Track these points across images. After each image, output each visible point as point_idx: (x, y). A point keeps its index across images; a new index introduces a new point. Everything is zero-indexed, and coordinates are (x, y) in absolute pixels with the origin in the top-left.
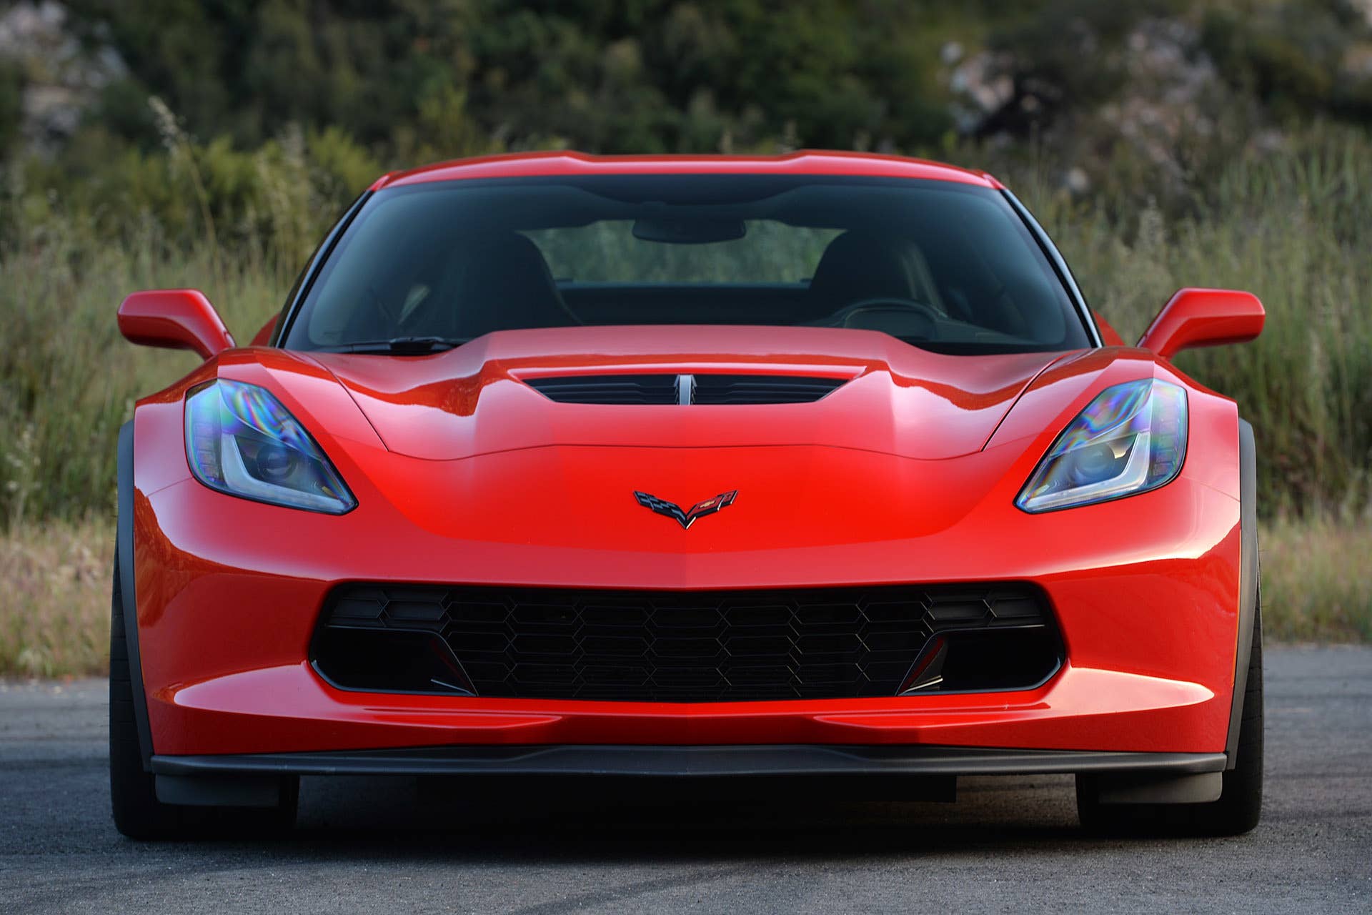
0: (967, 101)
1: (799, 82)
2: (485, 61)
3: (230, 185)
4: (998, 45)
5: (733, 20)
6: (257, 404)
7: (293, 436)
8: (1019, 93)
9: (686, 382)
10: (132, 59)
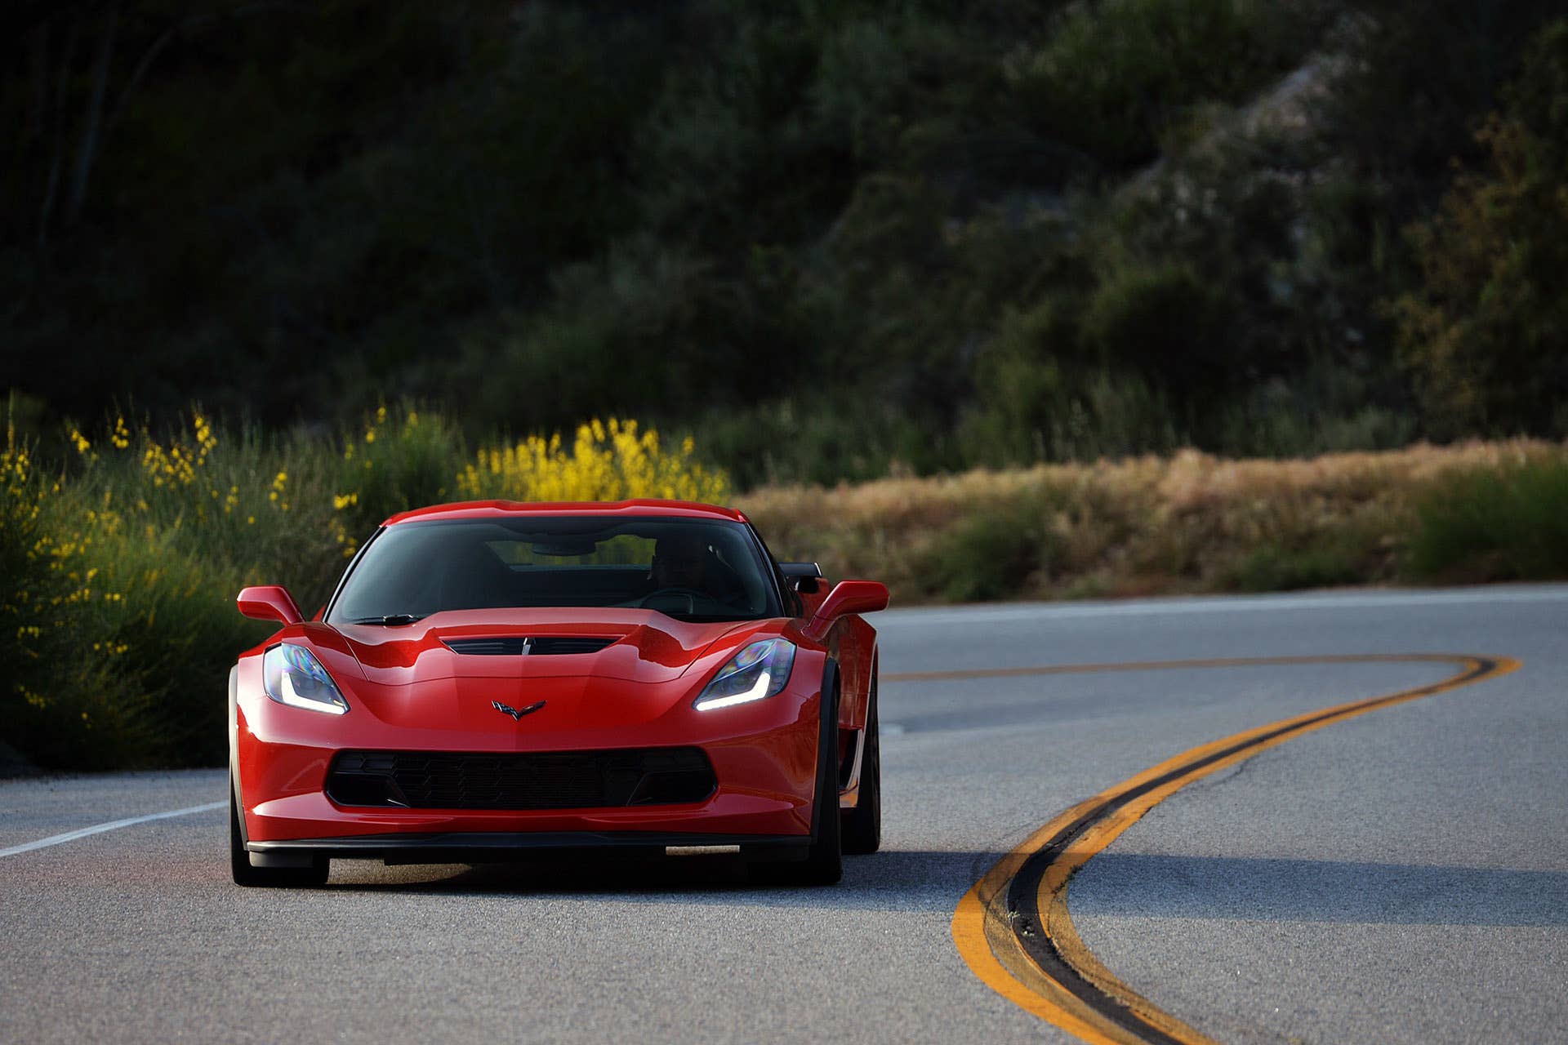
6: (300, 655)
7: (319, 673)
9: (527, 648)
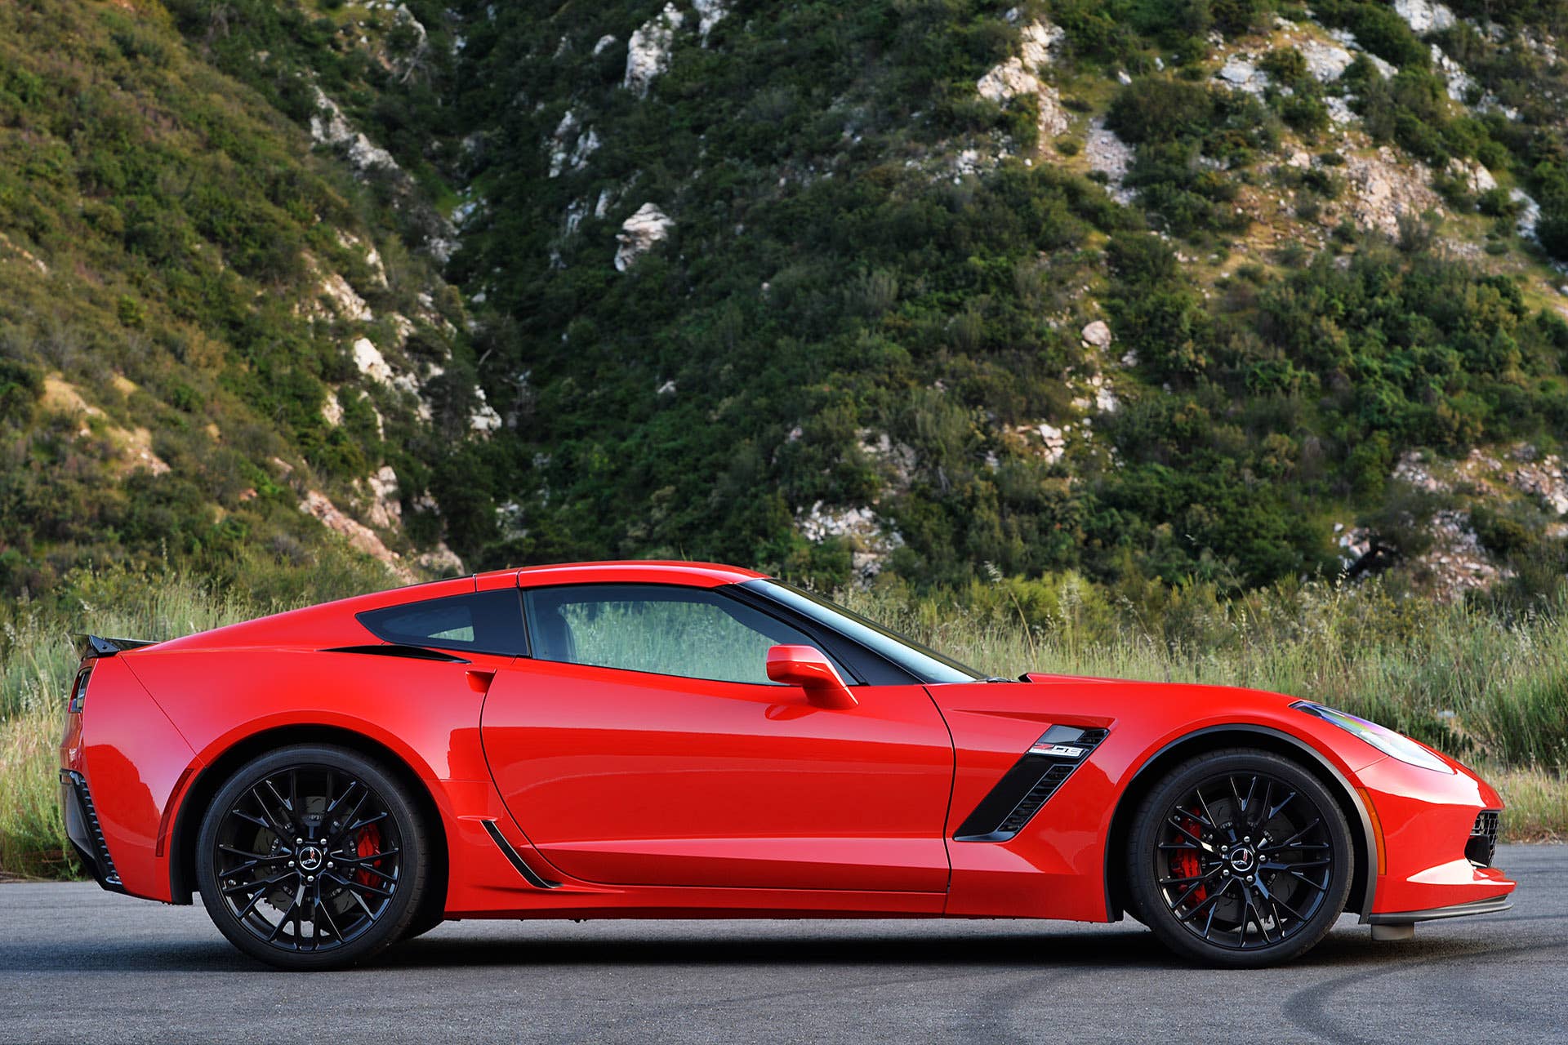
0: (1347, 552)
1: (1258, 543)
2: (1091, 535)
3: (1025, 598)
4: (1362, 524)
5: (1222, 511)
8: (1375, 548)
10: (907, 537)
